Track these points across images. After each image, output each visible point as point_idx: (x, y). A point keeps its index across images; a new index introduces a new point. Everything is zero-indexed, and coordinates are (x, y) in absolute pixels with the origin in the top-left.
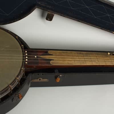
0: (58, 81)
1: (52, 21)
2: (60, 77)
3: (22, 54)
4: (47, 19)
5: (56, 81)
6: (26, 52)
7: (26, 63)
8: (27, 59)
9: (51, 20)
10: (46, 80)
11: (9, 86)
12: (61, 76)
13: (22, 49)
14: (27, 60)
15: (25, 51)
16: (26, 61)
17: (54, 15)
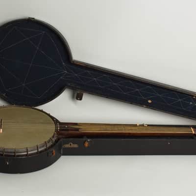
2: (88, 142)
4: (77, 99)
7: (58, 130)
9: (81, 99)
10: (76, 146)
11: (45, 142)
12: (89, 140)
15: (57, 123)
17: (83, 94)
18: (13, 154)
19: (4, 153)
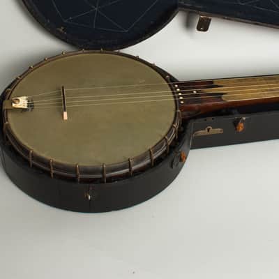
0: (241, 129)
1: (208, 31)
2: (243, 121)
3: (169, 88)
4: (199, 29)
5: (236, 129)
6: (176, 86)
7: (182, 102)
8: (181, 96)
9: (206, 29)
11: (164, 138)
12: (244, 118)
13: (167, 82)
14: (181, 98)
15: (174, 84)
16: (181, 100)
17: (210, 20)
18: (100, 176)
19: (80, 176)
